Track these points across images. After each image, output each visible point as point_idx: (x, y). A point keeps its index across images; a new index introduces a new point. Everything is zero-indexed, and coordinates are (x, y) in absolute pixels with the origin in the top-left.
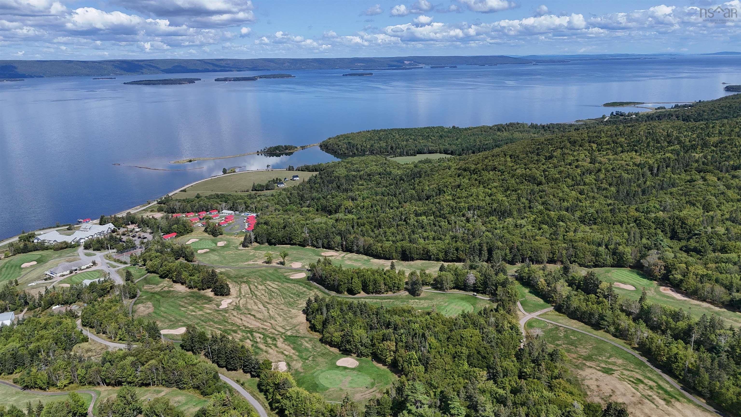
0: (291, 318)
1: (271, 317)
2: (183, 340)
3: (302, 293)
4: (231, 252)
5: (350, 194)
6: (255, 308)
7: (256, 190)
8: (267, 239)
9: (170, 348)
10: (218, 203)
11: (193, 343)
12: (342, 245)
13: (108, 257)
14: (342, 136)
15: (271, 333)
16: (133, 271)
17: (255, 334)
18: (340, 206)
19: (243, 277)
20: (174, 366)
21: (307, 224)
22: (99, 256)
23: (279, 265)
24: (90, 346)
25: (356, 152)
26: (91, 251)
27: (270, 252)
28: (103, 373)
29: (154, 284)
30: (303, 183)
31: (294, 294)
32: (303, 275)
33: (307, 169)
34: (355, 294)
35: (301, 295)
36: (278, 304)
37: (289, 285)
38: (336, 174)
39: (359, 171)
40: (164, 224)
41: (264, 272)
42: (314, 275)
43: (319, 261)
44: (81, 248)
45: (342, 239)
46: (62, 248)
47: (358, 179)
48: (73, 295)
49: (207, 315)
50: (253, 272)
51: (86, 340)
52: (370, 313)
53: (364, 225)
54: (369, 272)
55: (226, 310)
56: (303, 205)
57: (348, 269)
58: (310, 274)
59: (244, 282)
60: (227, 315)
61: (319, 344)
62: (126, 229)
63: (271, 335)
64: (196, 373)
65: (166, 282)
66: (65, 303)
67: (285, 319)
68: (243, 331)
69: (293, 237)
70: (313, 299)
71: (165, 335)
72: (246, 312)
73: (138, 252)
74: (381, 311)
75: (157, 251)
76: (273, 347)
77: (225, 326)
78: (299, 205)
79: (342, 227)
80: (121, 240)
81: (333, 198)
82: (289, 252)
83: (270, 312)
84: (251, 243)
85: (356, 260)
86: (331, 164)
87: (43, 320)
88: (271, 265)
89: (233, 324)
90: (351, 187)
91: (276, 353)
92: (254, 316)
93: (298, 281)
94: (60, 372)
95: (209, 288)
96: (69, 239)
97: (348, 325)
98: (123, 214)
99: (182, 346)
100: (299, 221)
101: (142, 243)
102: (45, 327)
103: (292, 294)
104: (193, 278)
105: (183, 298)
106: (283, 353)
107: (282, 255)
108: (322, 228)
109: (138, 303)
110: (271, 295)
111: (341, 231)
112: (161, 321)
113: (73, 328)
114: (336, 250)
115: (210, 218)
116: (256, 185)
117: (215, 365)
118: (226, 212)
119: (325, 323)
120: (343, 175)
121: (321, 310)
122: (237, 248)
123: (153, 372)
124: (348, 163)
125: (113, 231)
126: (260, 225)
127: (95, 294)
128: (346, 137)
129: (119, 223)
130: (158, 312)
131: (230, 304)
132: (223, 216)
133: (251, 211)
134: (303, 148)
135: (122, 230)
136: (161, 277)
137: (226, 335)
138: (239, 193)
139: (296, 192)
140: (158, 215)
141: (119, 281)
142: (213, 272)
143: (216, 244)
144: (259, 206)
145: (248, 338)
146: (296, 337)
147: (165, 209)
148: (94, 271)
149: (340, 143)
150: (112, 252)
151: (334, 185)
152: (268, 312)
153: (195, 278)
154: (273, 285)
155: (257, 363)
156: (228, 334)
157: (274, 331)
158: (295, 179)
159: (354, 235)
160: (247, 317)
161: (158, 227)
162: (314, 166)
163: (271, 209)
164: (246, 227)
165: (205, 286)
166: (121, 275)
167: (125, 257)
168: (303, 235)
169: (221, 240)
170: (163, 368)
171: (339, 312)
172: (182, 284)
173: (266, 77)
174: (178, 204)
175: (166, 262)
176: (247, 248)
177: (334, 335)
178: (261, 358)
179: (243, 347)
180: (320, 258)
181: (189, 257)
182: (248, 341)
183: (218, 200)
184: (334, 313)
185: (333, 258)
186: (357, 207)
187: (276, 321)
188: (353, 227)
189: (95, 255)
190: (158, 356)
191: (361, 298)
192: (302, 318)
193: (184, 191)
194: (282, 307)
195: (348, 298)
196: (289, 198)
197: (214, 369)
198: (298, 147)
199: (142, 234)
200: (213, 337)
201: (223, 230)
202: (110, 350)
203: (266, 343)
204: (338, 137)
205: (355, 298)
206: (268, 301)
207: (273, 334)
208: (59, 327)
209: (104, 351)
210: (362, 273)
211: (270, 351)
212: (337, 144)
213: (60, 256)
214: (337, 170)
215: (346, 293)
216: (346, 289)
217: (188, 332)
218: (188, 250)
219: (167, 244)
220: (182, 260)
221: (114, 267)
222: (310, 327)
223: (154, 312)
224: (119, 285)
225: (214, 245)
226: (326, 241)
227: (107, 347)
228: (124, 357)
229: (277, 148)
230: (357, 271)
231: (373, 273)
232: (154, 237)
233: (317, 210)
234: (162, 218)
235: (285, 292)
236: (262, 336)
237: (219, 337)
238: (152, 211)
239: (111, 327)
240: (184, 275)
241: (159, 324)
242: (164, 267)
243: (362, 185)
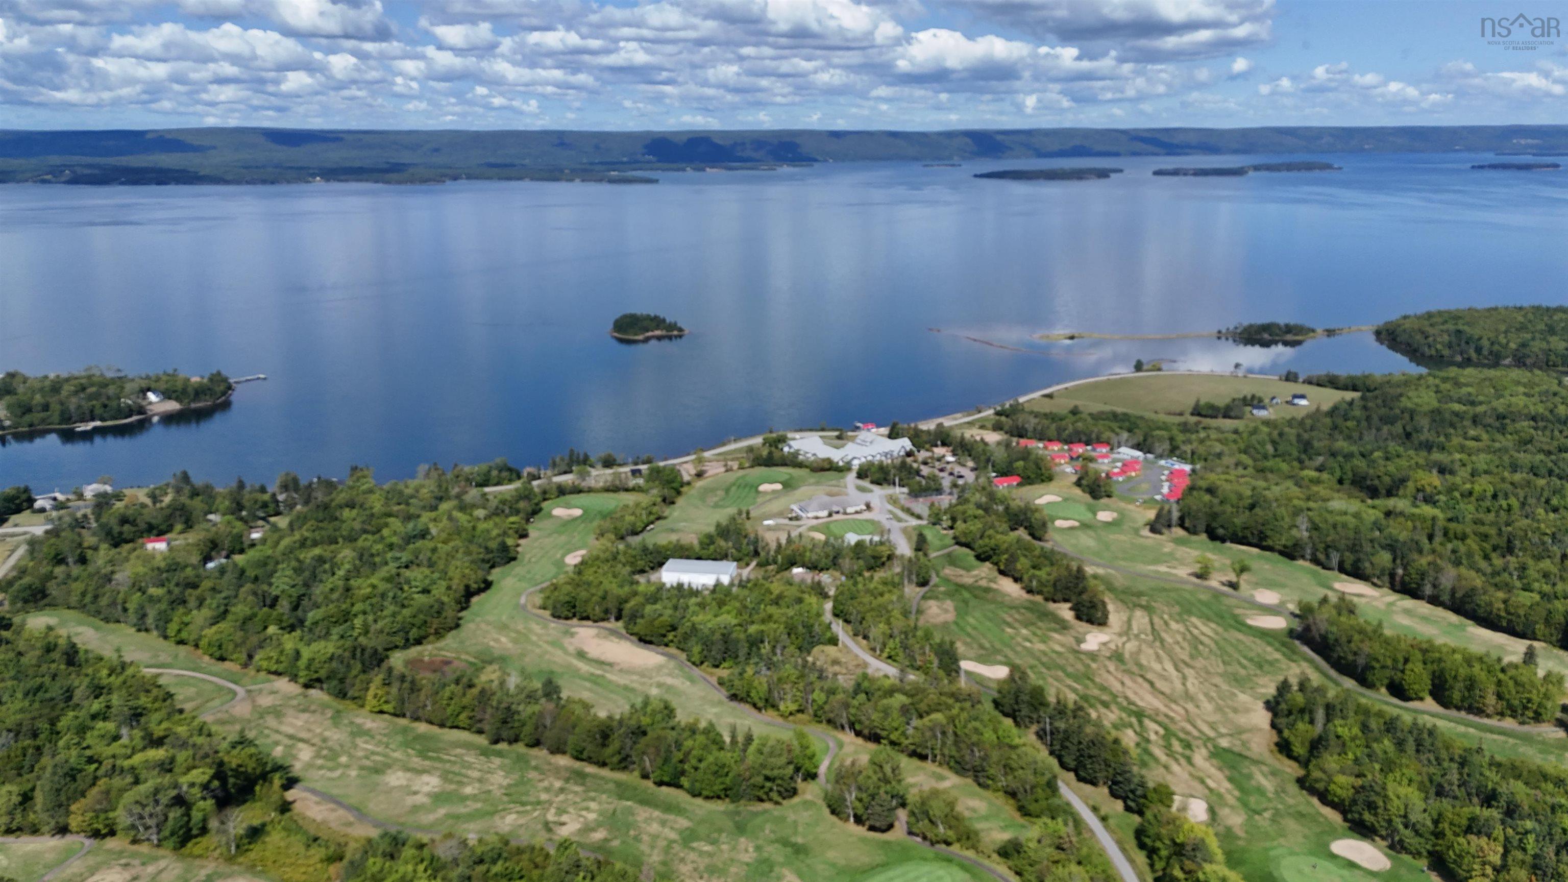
0: (1235, 711)
1: (1188, 696)
2: (999, 692)
3: (1271, 663)
4: (1122, 537)
5: (1437, 456)
6: (1157, 667)
7: (1199, 415)
8: (1208, 526)
9: (973, 700)
10: (1113, 431)
11: (1017, 703)
12: (1392, 576)
13: (893, 500)
14: (1440, 313)
15: (1183, 730)
16: (929, 534)
17: (1147, 722)
18: (1403, 481)
19: (1140, 594)
20: (975, 738)
21: (1309, 509)
22: (878, 495)
23: (1226, 589)
24: (839, 655)
25: (1473, 355)
26: (866, 483)
27: (1210, 555)
28: (853, 711)
29: (964, 568)
30: (1315, 415)
31: (1251, 660)
32: (1278, 623)
33: (1332, 382)
34: (1408, 699)
35: (1267, 667)
36: (1208, 672)
37: (1240, 636)
38: (1405, 402)
39: (1473, 403)
40: (1000, 455)
41: (1187, 596)
42: (1307, 629)
43: (1324, 600)
44: (852, 475)
45: (1394, 560)
46: (823, 470)
47: (1467, 423)
48: (827, 556)
49: (1054, 656)
50: (1164, 590)
51: (834, 641)
52: (1444, 754)
53: (1463, 538)
54: (1458, 657)
55: (1093, 656)
56: (1307, 463)
57: (1398, 637)
58: (1296, 625)
59: (1142, 607)
60: (1094, 665)
61: (1293, 788)
62: (929, 454)
63: (1182, 735)
64: (1014, 765)
65: (985, 570)
66: (813, 567)
67: (1219, 709)
68: (1123, 709)
69: (1269, 533)
70: (1294, 682)
71: (968, 673)
72: (1135, 669)
73: (945, 501)
74: (1476, 758)
75: (979, 506)
76: (1183, 761)
77: (1086, 687)
78: (1295, 464)
79: (1400, 531)
80: (918, 472)
81: (1387, 459)
82: (1254, 565)
83: (1189, 685)
84: (1169, 526)
85: (1425, 619)
86: (1397, 376)
87: (776, 587)
88: (1206, 583)
89: (1103, 689)
90: (1442, 439)
91: (1186, 776)
92: (1152, 684)
93: (1264, 634)
94: (787, 687)
95: (1066, 600)
96: (837, 455)
97: (1377, 766)
98: (928, 425)
99: (997, 704)
100: (1290, 499)
101: (955, 485)
102: (776, 602)
103: (1245, 657)
104: (1037, 573)
105: (1012, 608)
106: (1202, 782)
107: (1237, 566)
108: (1345, 525)
109: (930, 598)
110: (1196, 648)
111: (1397, 541)
112: (966, 644)
113: (819, 615)
114: (1375, 585)
115: (1091, 460)
116: (1202, 402)
117: (1054, 762)
118: (1127, 453)
119: (1316, 746)
120: (1426, 408)
121: (1311, 712)
122: (1136, 531)
123: (935, 736)
124: (1445, 380)
125: (909, 454)
126: (1195, 493)
127: (861, 562)
128: (1455, 317)
129: (919, 439)
130: (962, 624)
131: (1105, 644)
132: (1118, 460)
133: (1182, 458)
134: (1330, 333)
135: (923, 455)
136: (979, 558)
137: (1085, 705)
138: (1162, 417)
139: (1294, 431)
140: (992, 437)
141: (904, 549)
142: (1080, 570)
143: (1095, 514)
144: (1201, 450)
145: (1131, 726)
146: (1240, 755)
147: (1006, 428)
148: (867, 521)
149: (1431, 331)
150: (900, 492)
151: (1398, 428)
152: (1184, 684)
153: (1042, 574)
154: (1205, 629)
155: (1142, 785)
156: (1092, 706)
157: (1189, 727)
158: (1296, 401)
159: (1430, 558)
160: (1135, 682)
161: (988, 460)
162: (1351, 378)
163: (1228, 460)
164: (1165, 490)
165: (1059, 596)
166: (909, 539)
167: (921, 506)
168: (1294, 532)
169: (1106, 508)
170: (955, 734)
171: (1356, 730)
172: (1016, 580)
173: (1269, 168)
174: (1033, 421)
175: (991, 532)
176: (1158, 536)
177: (1336, 779)
178: (1153, 777)
179: (1116, 741)
180: (1330, 594)
181: (1037, 530)
182: (1130, 732)
183: (1114, 425)
184: (1345, 728)
185: (1363, 600)
186: (1450, 490)
187: (1198, 707)
188: (1431, 537)
189: (871, 491)
190: (949, 708)
191: (1424, 712)
192: (1262, 718)
193: (1050, 396)
194: (1217, 680)
195: (1387, 703)
196: (1274, 443)
197: (1050, 769)
198: (1319, 331)
199: (958, 469)
200: (1059, 702)
201: (1115, 489)
202: (870, 671)
203: (1168, 747)
204: (1429, 315)
205: (1406, 709)
206: (1187, 659)
207: (1188, 733)
208: (797, 607)
209: (859, 671)
210: (1437, 655)
211: (1175, 768)
212: (1423, 333)
213: (817, 483)
214: (1410, 394)
215: (1383, 690)
216: (1386, 681)
217: (1011, 678)
218: (1037, 515)
219: (999, 495)
220: (1022, 533)
221: (900, 520)
222: (1277, 744)
223: (956, 623)
224: (902, 556)
225: (1090, 515)
226: (1349, 558)
227: (866, 665)
228: (890, 692)
229: (1266, 328)
230: (1424, 646)
231: (1469, 660)
232: (977, 478)
233: (1340, 482)
234: (999, 443)
235: (1230, 649)
236: (1162, 731)
237: (1071, 705)
238: (982, 427)
239: (878, 630)
240: (1023, 564)
241: (960, 648)
242: (987, 540)
243: (1476, 439)
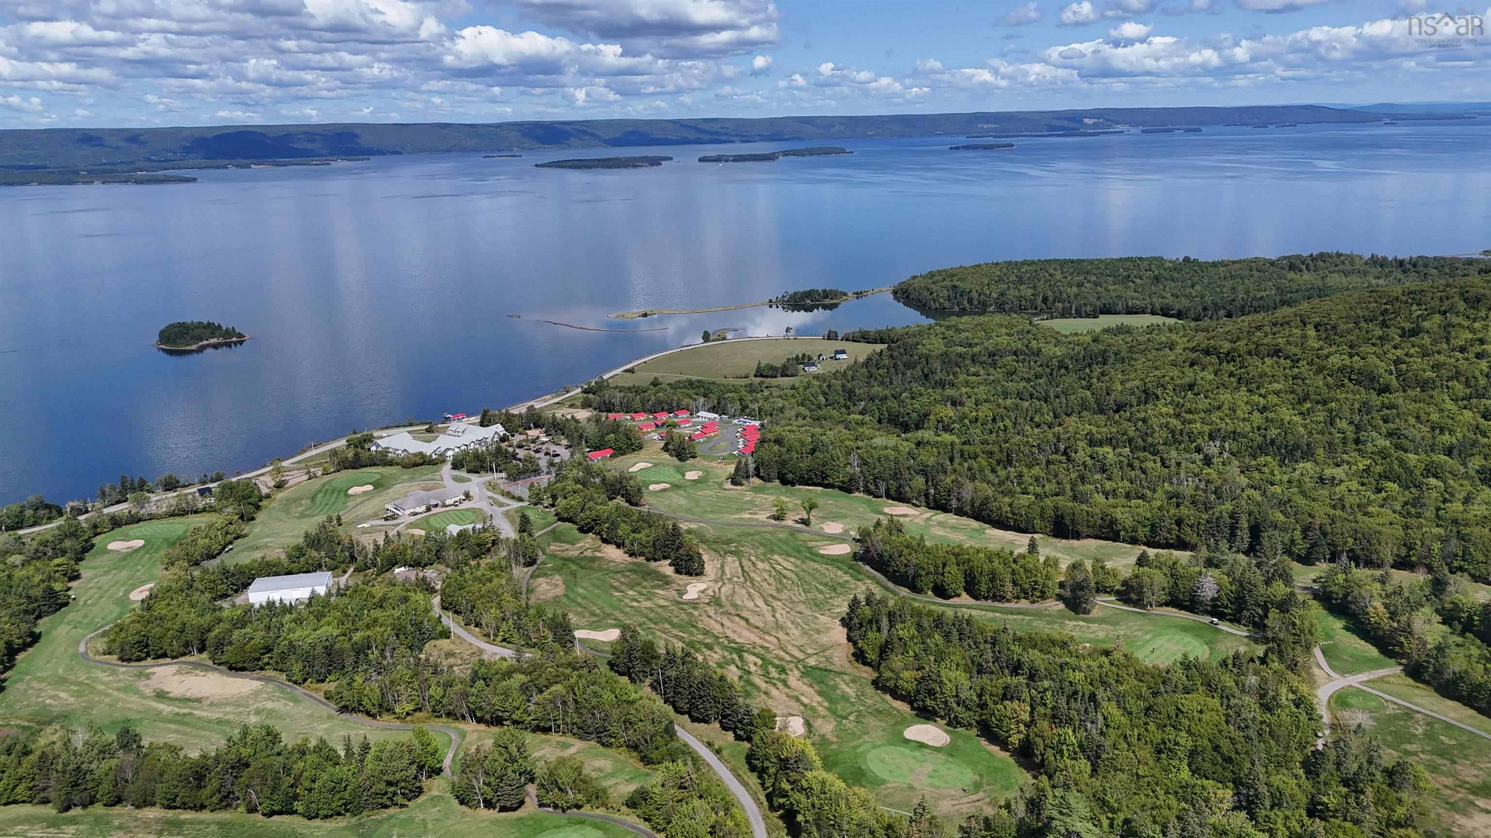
0: (818, 632)
1: (779, 626)
2: (613, 654)
3: (842, 585)
4: (709, 493)
5: (949, 392)
6: (750, 604)
7: (762, 376)
8: (779, 473)
9: (589, 666)
10: (691, 397)
11: (631, 661)
12: (927, 495)
13: (492, 487)
14: (939, 272)
15: (777, 657)
16: (532, 515)
17: (746, 655)
18: (926, 415)
19: (729, 542)
20: (594, 701)
21: (858, 448)
22: (476, 483)
23: (799, 526)
24: (453, 647)
25: (967, 305)
26: (463, 473)
27: (783, 498)
28: (472, 699)
29: (568, 542)
30: (854, 366)
31: (826, 585)
32: (843, 549)
33: (864, 337)
34: (949, 597)
35: (839, 589)
36: (793, 602)
37: (816, 566)
38: (922, 350)
39: (970, 345)
40: (591, 430)
41: (769, 537)
42: (867, 551)
43: (878, 524)
44: (449, 466)
45: (927, 482)
46: (415, 465)
47: (967, 362)
48: (430, 551)
49: (660, 610)
50: (749, 534)
51: (446, 634)
52: (980, 639)
53: (975, 457)
54: (981, 555)
55: (694, 604)
56: (852, 408)
57: (936, 546)
58: (858, 548)
59: (731, 552)
60: (696, 613)
61: (870, 690)
62: (524, 437)
63: (776, 662)
64: (633, 719)
65: (590, 540)
66: (416, 564)
67: (805, 633)
68: (725, 648)
69: (829, 472)
70: (862, 598)
71: (581, 641)
72: (732, 610)
73: (543, 480)
74: (1003, 637)
75: (577, 481)
76: (780, 685)
77: (691, 634)
78: (843, 410)
79: (928, 458)
80: (514, 456)
81: (913, 398)
82: (820, 502)
83: (778, 615)
84: (748, 477)
85: (954, 528)
86: (913, 329)
87: (378, 590)
88: (784, 523)
89: (706, 633)
90: (951, 377)
91: (784, 698)
92: (747, 620)
93: (833, 560)
94: (401, 688)
95: (665, 558)
96: (429, 449)
97: (932, 658)
98: (518, 410)
99: (611, 665)
100: (842, 442)
101: (552, 464)
102: (380, 606)
103: (821, 584)
104: (638, 536)
105: (617, 572)
106: (798, 700)
107: (806, 505)
108: (887, 458)
109: (538, 576)
110: (780, 582)
111: (927, 466)
112: (577, 614)
113: (427, 611)
114: (914, 505)
115: (675, 426)
116: (763, 365)
117: (669, 708)
118: (705, 416)
119: (884, 650)
120: (937, 353)
121: (877, 621)
122: (720, 485)
123: (556, 707)
124: (948, 328)
125: (503, 439)
126: (766, 445)
127: (466, 552)
128: (950, 274)
129: (511, 424)
130: (572, 595)
131: (703, 592)
132: (699, 423)
133: (751, 416)
134: (859, 295)
135: (517, 438)
136: (581, 530)
137: (692, 651)
138: (731, 381)
139: (839, 382)
140: (583, 415)
141: (508, 531)
142: (675, 528)
143: (684, 475)
144: (767, 407)
145: (733, 662)
146: (826, 670)
147: (595, 404)
148: (467, 510)
149: (934, 288)
150: (498, 477)
151: (918, 372)
152: (774, 616)
153: (642, 536)
154: (785, 564)
155: (748, 713)
156: (697, 650)
157: (782, 654)
158: (838, 356)
159: (953, 477)
160: (732, 621)
161: (581, 437)
162: (879, 332)
163: (790, 413)
164: (741, 446)
165: (659, 554)
166: (512, 522)
167: (521, 489)
168: (848, 468)
169: (694, 468)
170: (576, 701)
171: (913, 631)
172: (618, 546)
173: (796, 153)
174: (619, 395)
175: (591, 503)
176: (739, 487)
177: (901, 675)
178: (756, 704)
179: (722, 678)
180: (881, 517)
181: (633, 497)
182: (733, 668)
183: (691, 392)
184: (906, 630)
185: (907, 519)
186: (962, 419)
187: (787, 634)
188: (951, 460)
189: (470, 480)
190: (567, 677)
191: (961, 606)
192: (840, 634)
193: (631, 371)
194: (801, 608)
195: (934, 603)
196: (824, 394)
197: (666, 715)
198: (850, 294)
199: (553, 448)
200: (668, 653)
201: (698, 450)
202: (485, 657)
203: (766, 675)
204: (931, 275)
205: (949, 606)
206: (775, 594)
207: (782, 659)
208: (403, 607)
209: (475, 659)
210: (967, 557)
211: (774, 692)
212: (928, 290)
213: (412, 479)
214: (924, 342)
215: (930, 593)
216: (931, 585)
217: (623, 638)
218: (632, 483)
219: (595, 468)
220: (620, 501)
221: (501, 505)
222: (853, 655)
223: (566, 596)
224: (508, 539)
225: (679, 476)
226: (893, 484)
227: (481, 651)
228: (508, 674)
229: (808, 294)
230: (957, 550)
231: (990, 557)
232: (572, 455)
233: (880, 422)
234: (589, 420)
235: (808, 578)
236: (760, 662)
237: (679, 654)
238: (572, 406)
239: (489, 617)
240: (623, 529)
241: (573, 618)
242: (588, 512)
243: (976, 374)
